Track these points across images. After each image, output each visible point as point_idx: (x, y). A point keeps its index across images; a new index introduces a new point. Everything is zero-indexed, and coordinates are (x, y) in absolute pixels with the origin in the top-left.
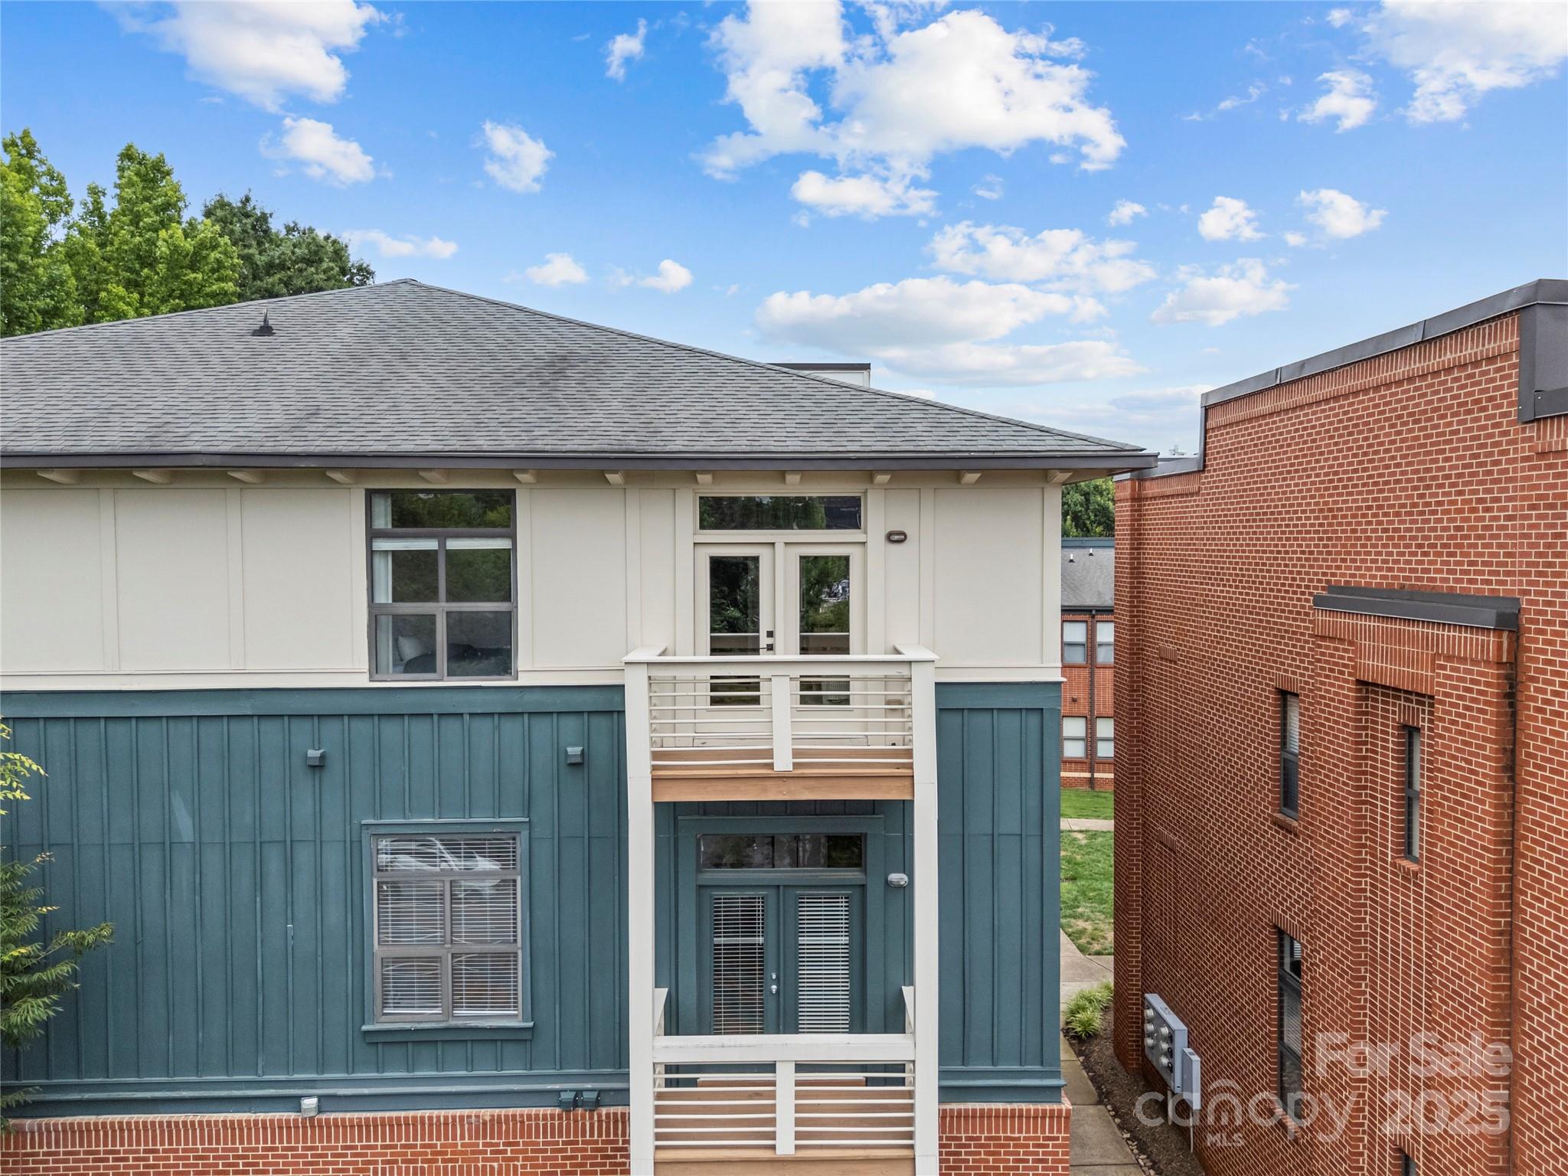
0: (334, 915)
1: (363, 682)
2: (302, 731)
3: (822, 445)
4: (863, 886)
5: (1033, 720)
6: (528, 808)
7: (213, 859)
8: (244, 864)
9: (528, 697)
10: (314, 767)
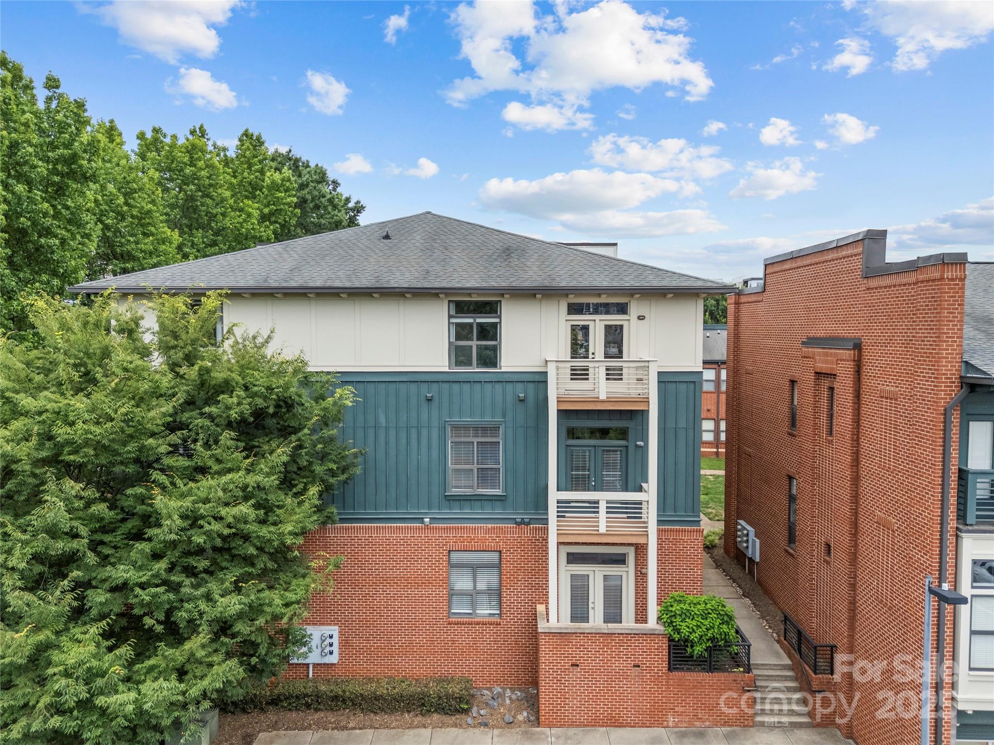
0: (435, 454)
1: (446, 369)
2: (424, 387)
3: (615, 284)
4: (627, 447)
5: (692, 386)
6: (504, 415)
7: (392, 432)
8: (403, 435)
9: (505, 375)
10: (428, 400)
